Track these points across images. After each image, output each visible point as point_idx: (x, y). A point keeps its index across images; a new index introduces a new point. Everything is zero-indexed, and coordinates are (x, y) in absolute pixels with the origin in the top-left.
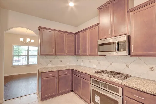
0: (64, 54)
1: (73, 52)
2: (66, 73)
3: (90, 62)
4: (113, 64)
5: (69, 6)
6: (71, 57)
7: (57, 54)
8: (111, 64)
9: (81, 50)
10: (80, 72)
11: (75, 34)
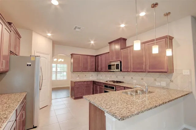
0: (88, 71)
1: (94, 69)
2: (89, 83)
3: (106, 76)
4: (118, 77)
5: (91, 43)
6: (93, 73)
7: (83, 71)
8: (117, 77)
9: (99, 68)
10: (98, 82)
11: (96, 56)
